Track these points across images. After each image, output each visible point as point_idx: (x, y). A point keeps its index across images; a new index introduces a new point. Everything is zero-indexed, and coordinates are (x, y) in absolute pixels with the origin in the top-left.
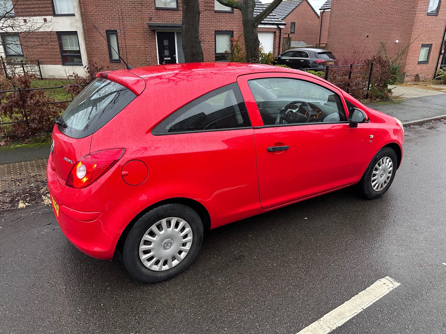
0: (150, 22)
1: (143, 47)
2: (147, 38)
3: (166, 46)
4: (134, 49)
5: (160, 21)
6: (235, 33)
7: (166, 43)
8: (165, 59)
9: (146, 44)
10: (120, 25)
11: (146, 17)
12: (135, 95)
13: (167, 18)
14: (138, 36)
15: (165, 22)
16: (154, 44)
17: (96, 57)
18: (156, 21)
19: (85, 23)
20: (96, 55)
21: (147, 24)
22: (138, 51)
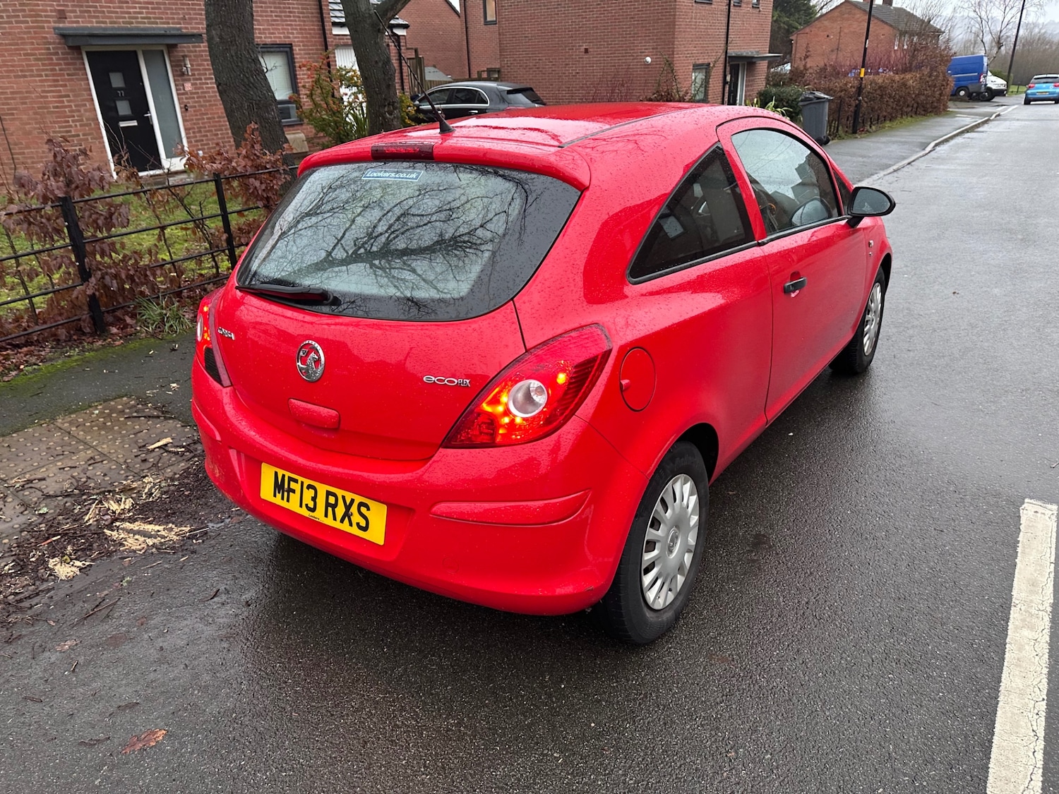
0: (61, 25)
1: (54, 97)
2: (60, 70)
3: (120, 89)
4: (23, 103)
5: (92, 22)
6: (296, 49)
7: (117, 81)
8: (123, 124)
9: (61, 86)
11: (46, 11)
12: (577, 191)
13: (109, 12)
14: (32, 65)
15: (105, 23)
16: (84, 87)
18: (78, 22)
21: (55, 28)
22: (39, 108)
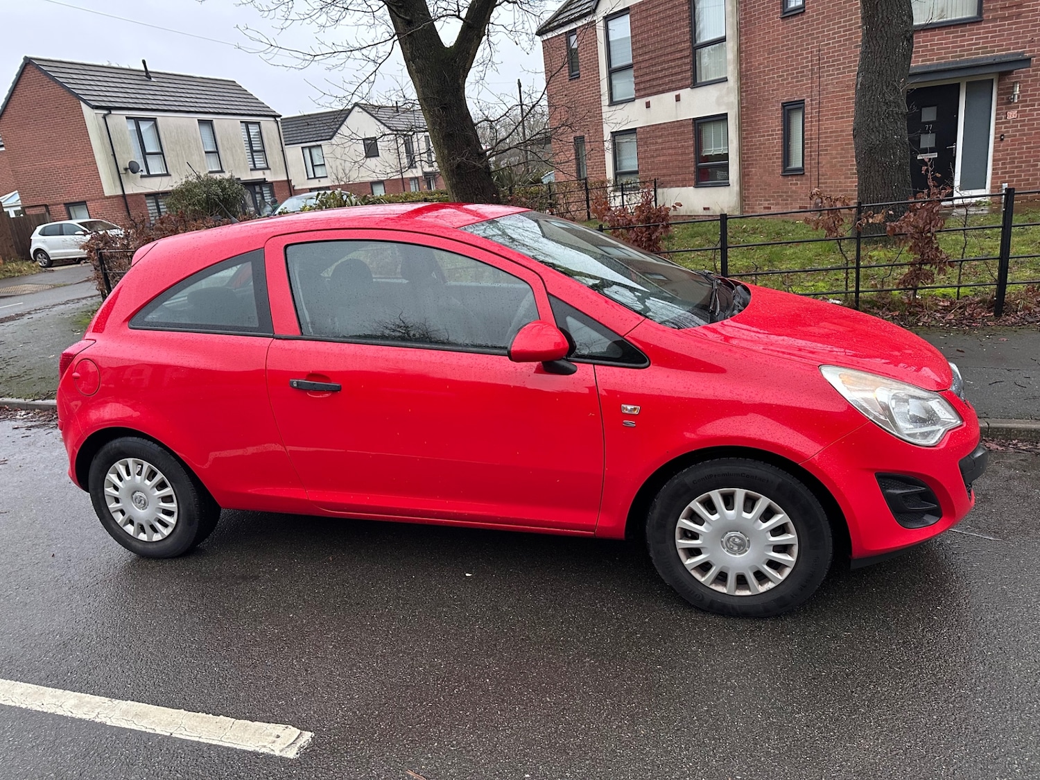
3: (929, 123)
5: (917, 62)
7: (929, 115)
8: (921, 157)
10: (812, 87)
13: (939, 49)
14: (850, 108)
17: (757, 166)
19: (744, 94)
20: (756, 160)
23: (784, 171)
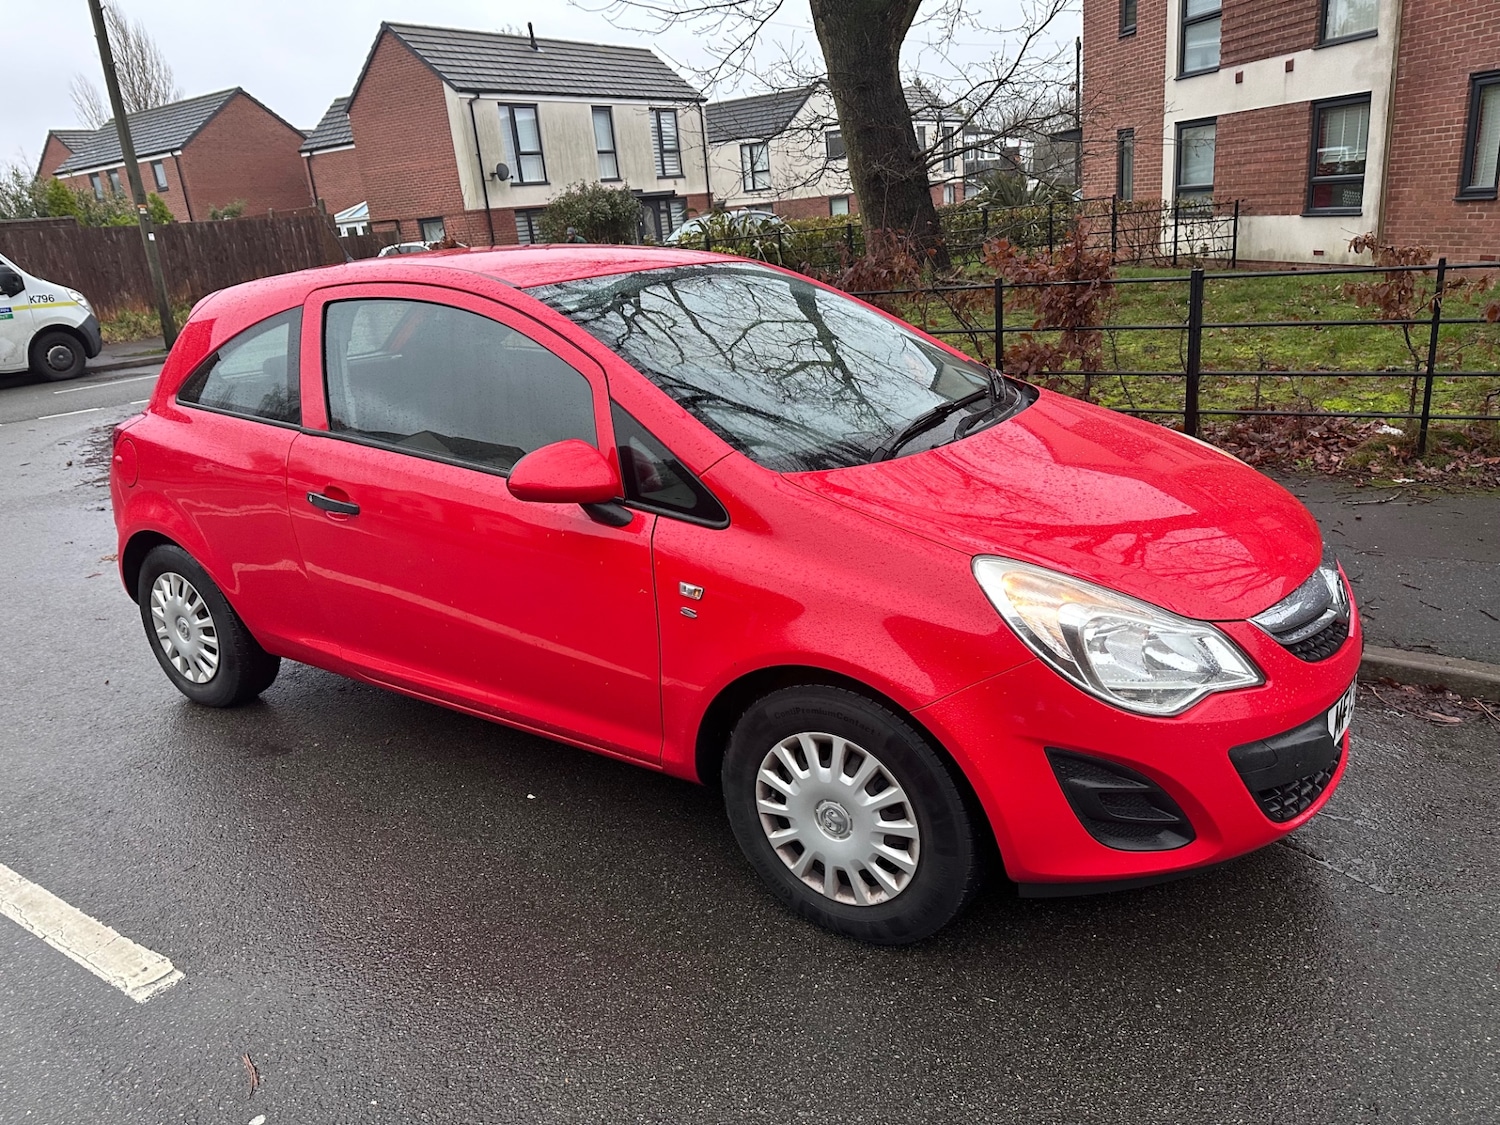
19: (1404, 58)
20: (1413, 173)
23: (1461, 193)
